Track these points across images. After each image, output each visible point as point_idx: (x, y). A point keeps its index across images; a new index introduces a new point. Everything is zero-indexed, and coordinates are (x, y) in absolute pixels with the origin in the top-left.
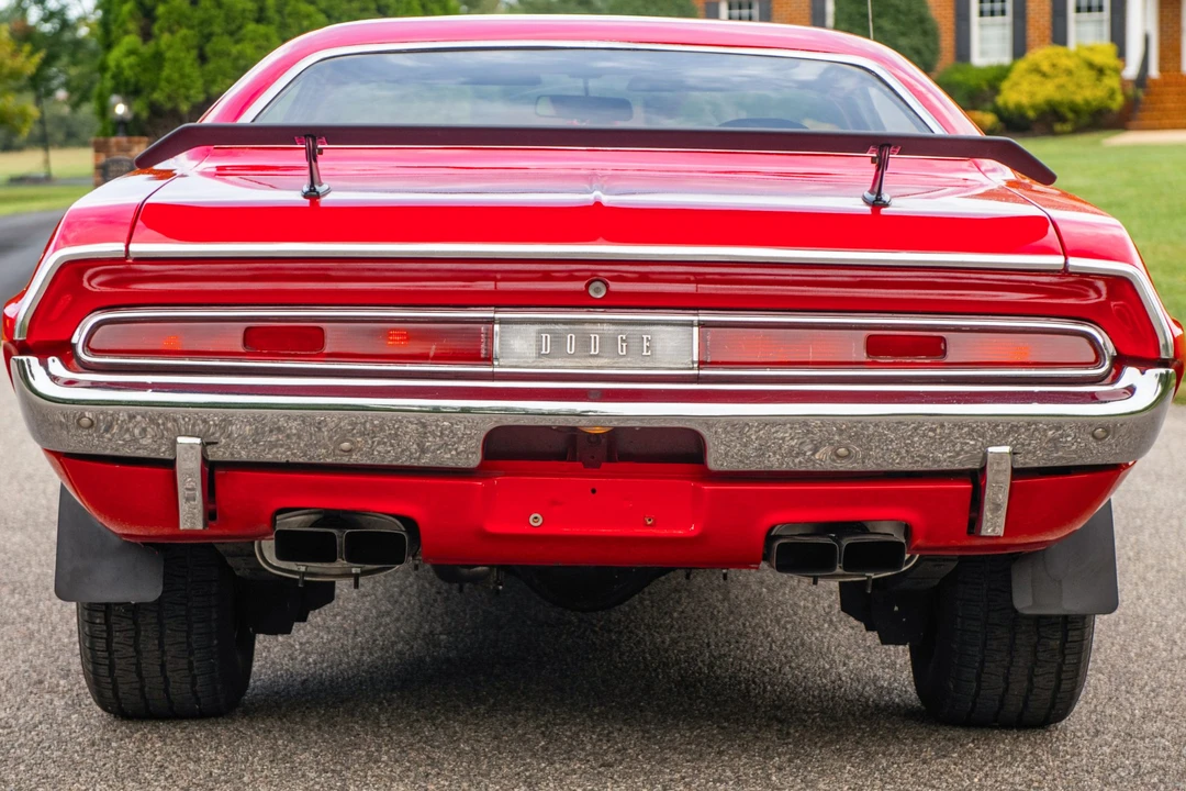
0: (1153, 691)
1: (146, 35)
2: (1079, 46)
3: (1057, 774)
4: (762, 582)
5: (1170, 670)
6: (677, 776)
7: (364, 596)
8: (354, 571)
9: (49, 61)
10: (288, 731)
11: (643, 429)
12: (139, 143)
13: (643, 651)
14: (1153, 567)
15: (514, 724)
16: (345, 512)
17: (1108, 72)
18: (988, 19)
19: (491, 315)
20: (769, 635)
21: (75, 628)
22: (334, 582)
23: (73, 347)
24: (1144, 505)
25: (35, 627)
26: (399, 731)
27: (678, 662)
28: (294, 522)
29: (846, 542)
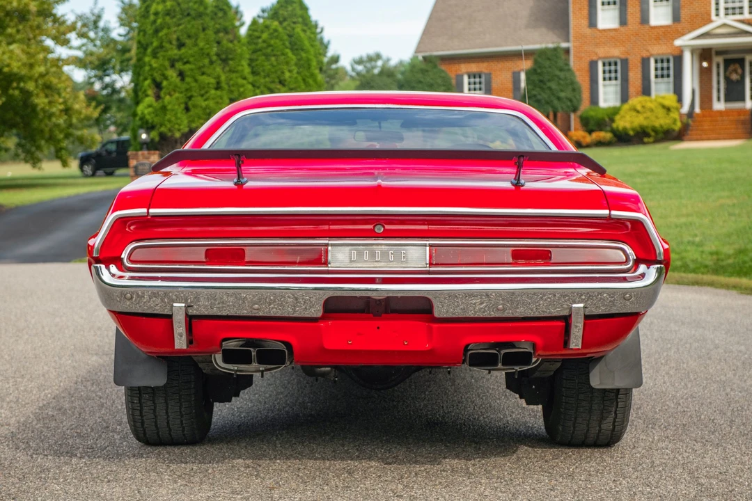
0: (665, 427)
1: (158, 97)
2: (657, 96)
3: (612, 467)
4: (472, 377)
5: (675, 418)
6: (423, 469)
7: (270, 385)
8: (261, 369)
9: (105, 111)
10: (230, 449)
11: (402, 297)
12: (154, 154)
13: (410, 411)
14: (673, 367)
15: (343, 445)
16: (256, 340)
17: (672, 110)
18: (607, 82)
19: (327, 242)
20: (474, 402)
21: (124, 402)
22: (252, 375)
23: (121, 260)
24: (673, 337)
25: (104, 401)
26: (285, 448)
27: (427, 415)
28: (231, 345)
29: (503, 352)
